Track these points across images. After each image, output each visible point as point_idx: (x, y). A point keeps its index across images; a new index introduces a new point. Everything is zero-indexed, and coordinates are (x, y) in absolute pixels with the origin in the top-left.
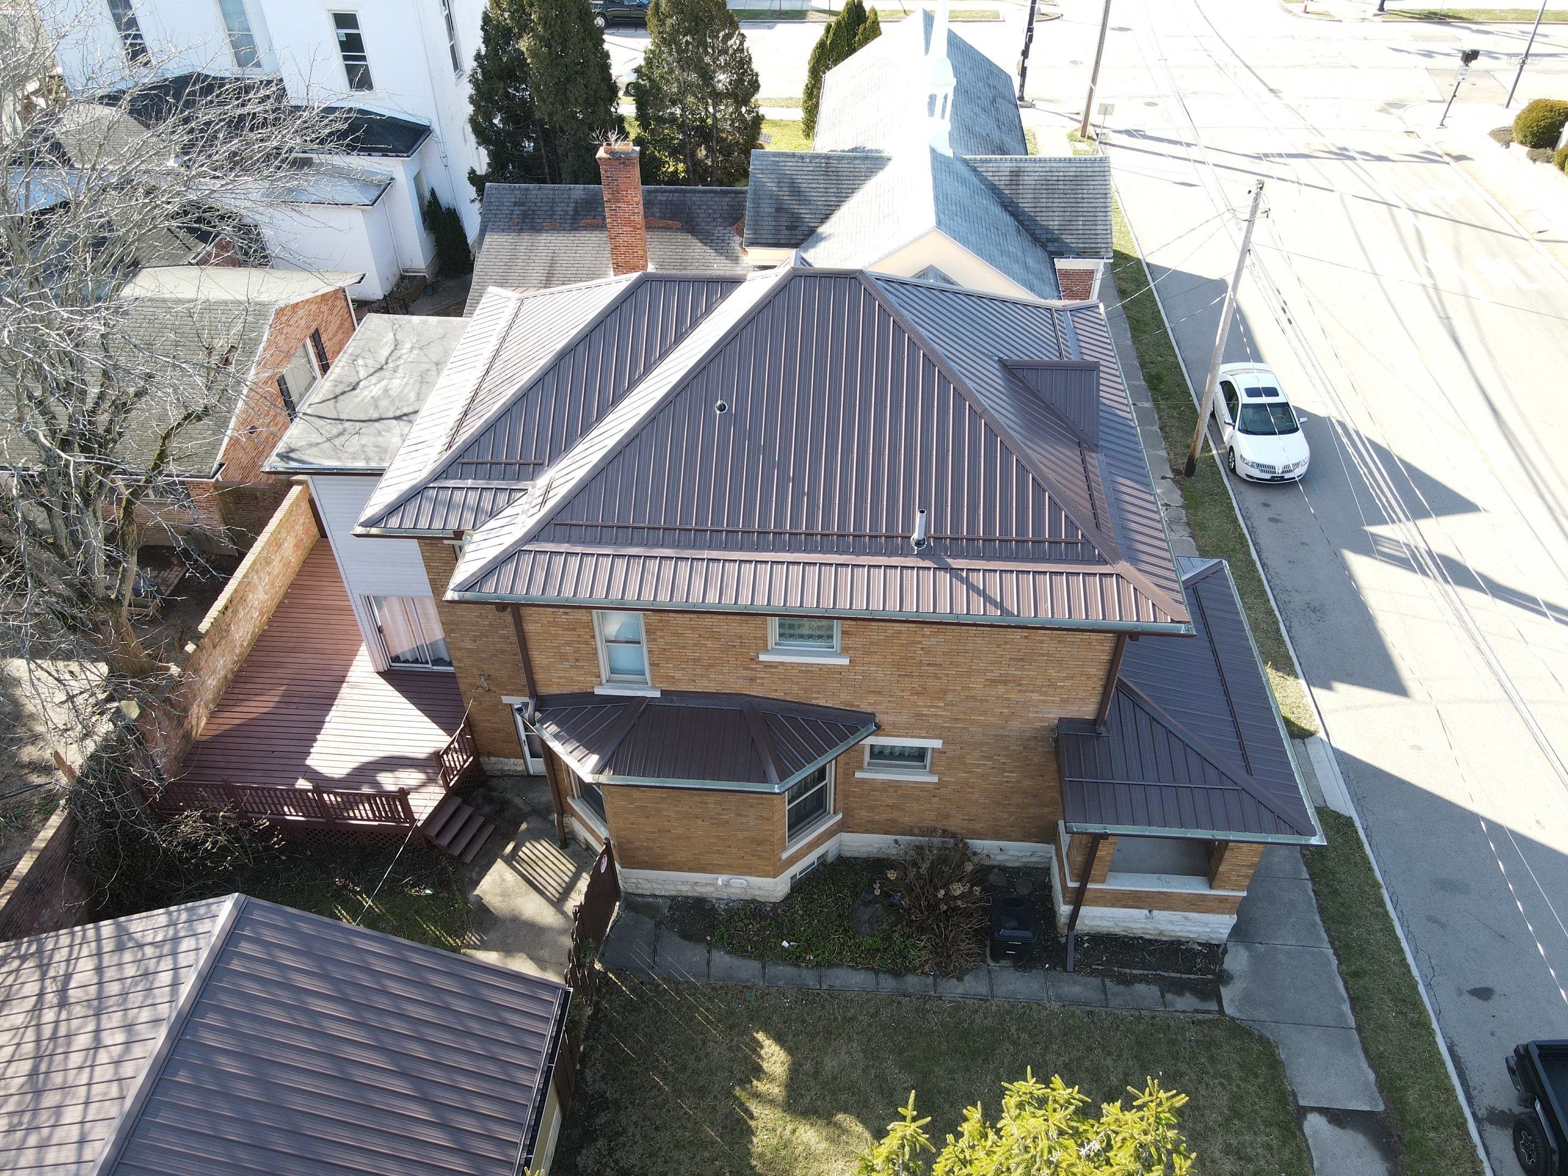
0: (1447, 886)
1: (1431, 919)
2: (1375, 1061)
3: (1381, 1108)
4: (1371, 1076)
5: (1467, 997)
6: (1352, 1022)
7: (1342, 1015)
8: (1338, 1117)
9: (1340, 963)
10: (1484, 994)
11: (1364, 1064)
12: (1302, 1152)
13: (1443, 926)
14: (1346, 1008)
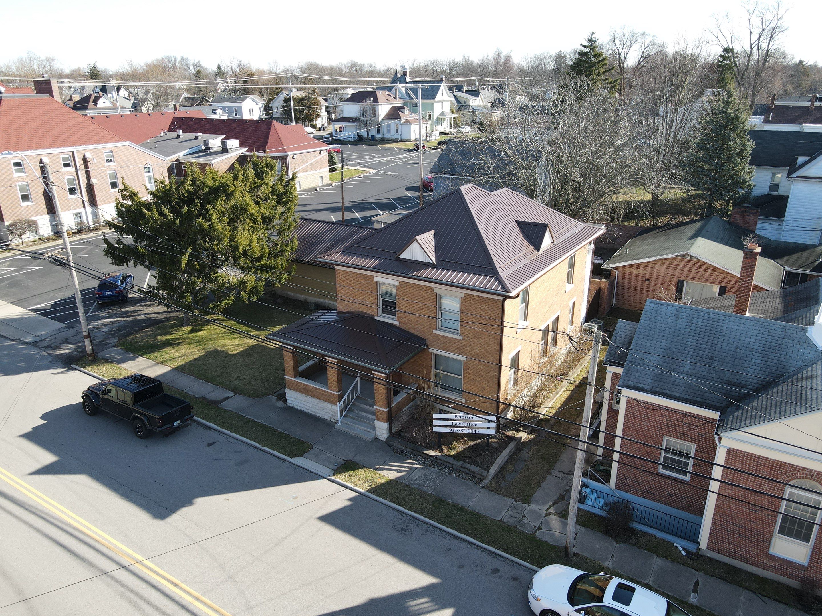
0: (243, 462)
1: (241, 452)
2: (227, 411)
3: (219, 406)
4: (226, 408)
5: (215, 441)
6: (240, 413)
7: (244, 413)
8: (227, 398)
9: (255, 421)
10: (210, 445)
11: (229, 409)
12: (230, 389)
13: (236, 452)
14: (244, 415)
